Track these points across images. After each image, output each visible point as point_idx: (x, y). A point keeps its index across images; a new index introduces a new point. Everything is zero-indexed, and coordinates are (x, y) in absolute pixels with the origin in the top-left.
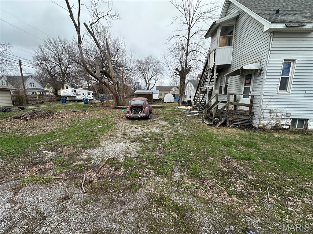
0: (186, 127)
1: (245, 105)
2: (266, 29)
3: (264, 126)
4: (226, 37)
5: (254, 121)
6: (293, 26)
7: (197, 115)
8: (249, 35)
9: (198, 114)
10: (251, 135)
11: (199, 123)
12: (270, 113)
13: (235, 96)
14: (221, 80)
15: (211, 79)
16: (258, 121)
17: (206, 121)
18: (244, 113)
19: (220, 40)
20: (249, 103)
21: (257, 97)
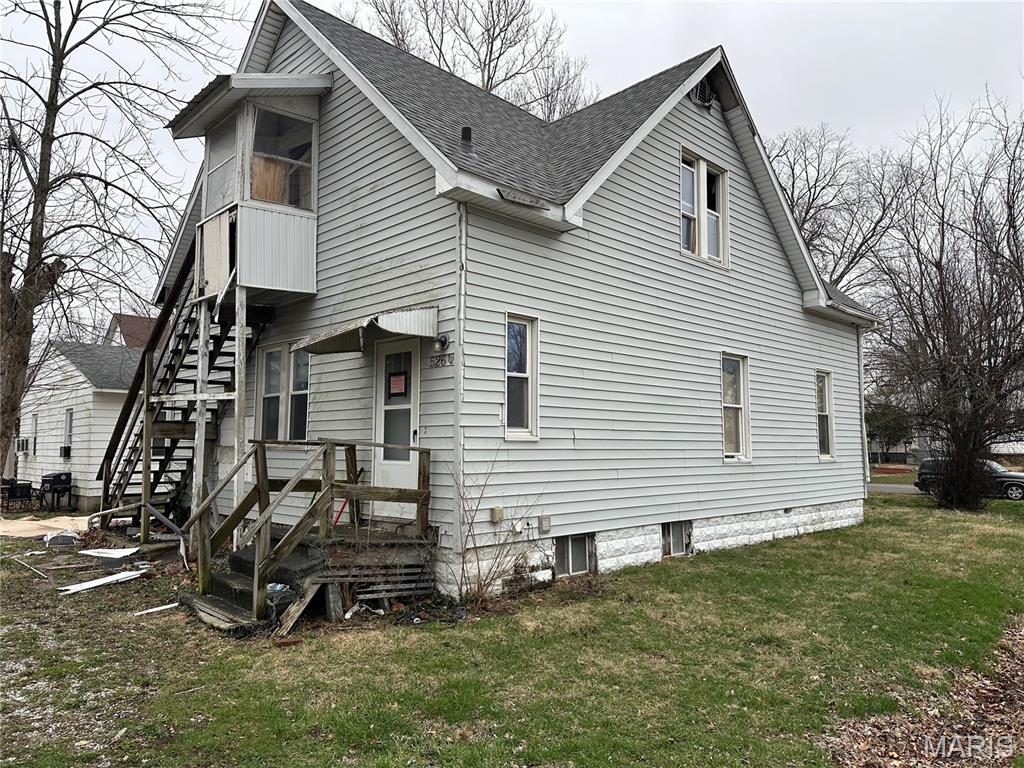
0: (76, 684)
1: (402, 496)
2: (443, 185)
3: (480, 586)
4: (281, 161)
5: (442, 569)
6: (517, 200)
7: (135, 574)
8: (380, 185)
9: (145, 567)
10: (446, 645)
11: (164, 634)
12: (493, 523)
13: (351, 450)
14: (268, 366)
15: (213, 356)
16: (457, 568)
17: (207, 608)
18: (396, 537)
19: (256, 169)
20: (412, 484)
21: (443, 456)
